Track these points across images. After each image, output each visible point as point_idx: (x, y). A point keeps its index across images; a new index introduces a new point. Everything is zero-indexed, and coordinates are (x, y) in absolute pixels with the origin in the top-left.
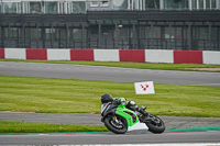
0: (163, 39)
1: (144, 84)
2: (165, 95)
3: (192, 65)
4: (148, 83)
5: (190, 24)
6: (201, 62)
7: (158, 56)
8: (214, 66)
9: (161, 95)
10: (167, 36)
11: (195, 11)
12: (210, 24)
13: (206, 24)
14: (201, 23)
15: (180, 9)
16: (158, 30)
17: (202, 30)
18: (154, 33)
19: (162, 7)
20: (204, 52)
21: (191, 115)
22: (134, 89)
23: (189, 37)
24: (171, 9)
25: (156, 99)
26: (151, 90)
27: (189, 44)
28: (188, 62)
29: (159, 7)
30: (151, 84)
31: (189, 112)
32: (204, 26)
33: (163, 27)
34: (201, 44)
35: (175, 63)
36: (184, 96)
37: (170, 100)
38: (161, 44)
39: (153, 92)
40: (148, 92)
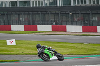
0: (19, 20)
1: (11, 40)
2: (21, 45)
3: (33, 31)
4: (12, 40)
5: (31, 13)
6: (37, 30)
7: (17, 28)
8: (42, 32)
9: (19, 45)
10: (21, 19)
11: (33, 7)
12: (40, 13)
13: (38, 13)
14: (36, 13)
15: (27, 6)
16: (17, 16)
17: (37, 15)
18: (15, 17)
19: (18, 6)
20: (38, 26)
21: (33, 54)
22: (6, 43)
23: (31, 19)
24: (22, 6)
25: (16, 47)
26: (14, 43)
27: (31, 22)
28: (31, 30)
29: (17, 5)
30: (14, 40)
31: (32, 53)
32: (37, 14)
33: (19, 14)
34: (36, 22)
35: (25, 30)
36: (29, 46)
37: (23, 47)
38: (18, 22)
39: (15, 44)
40: (13, 44)
